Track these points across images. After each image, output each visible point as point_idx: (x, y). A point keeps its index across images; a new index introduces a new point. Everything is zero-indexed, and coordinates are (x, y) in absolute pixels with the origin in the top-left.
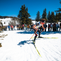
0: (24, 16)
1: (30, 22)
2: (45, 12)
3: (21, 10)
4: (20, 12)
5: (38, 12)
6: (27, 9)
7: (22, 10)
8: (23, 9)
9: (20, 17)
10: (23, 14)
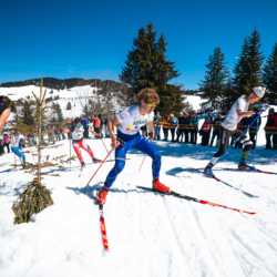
0: (149, 76)
1: (173, 99)
2: (252, 48)
3: (135, 48)
4: (133, 56)
5: (217, 52)
6: (162, 44)
7: (141, 46)
8: (146, 44)
9: (129, 82)
10: (142, 65)
